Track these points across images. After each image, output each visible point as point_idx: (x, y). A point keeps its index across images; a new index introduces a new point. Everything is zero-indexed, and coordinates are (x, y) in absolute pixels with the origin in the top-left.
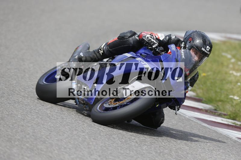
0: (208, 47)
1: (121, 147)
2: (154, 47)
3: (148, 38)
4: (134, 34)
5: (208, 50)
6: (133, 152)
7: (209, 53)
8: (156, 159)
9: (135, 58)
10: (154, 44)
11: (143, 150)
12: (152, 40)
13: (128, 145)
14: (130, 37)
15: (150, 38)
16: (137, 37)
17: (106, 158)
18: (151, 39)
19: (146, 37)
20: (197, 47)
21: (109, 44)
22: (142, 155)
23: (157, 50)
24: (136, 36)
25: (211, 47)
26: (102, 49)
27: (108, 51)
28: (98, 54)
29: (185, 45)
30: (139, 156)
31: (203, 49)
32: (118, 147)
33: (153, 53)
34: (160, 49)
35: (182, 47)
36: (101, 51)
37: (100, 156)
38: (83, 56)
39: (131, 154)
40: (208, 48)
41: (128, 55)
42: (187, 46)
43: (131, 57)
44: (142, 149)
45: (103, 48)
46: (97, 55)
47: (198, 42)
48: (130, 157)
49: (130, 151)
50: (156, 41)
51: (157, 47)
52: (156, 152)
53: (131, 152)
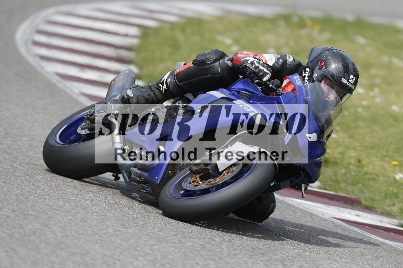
0: (352, 76)
1: (49, 195)
2: (265, 79)
3: (252, 63)
4: (223, 55)
5: (352, 82)
6: (69, 203)
7: (353, 87)
8: (109, 214)
9: (232, 100)
10: (265, 74)
11: (87, 200)
12: (261, 68)
13: (61, 192)
14: (215, 61)
15: (257, 65)
16: (228, 60)
17: (25, 215)
18: (260, 66)
19: (249, 62)
20: (333, 76)
21: (177, 74)
22: (84, 208)
23: (271, 86)
24: (226, 59)
25: (357, 76)
26: (164, 83)
27: (176, 85)
28: (157, 92)
29: (312, 72)
30: (80, 210)
31: (344, 81)
32: (45, 195)
33: (263, 91)
34: (275, 84)
35: (305, 76)
36: (163, 85)
37: (14, 211)
38: (132, 96)
39: (66, 207)
40: (353, 79)
41: (217, 94)
42: (315, 76)
43: (223, 98)
44: (84, 199)
45: (166, 81)
46: (155, 94)
47: (334, 67)
48: (64, 212)
49: (64, 202)
50: (268, 70)
51: (269, 80)
52: (108, 204)
53: (67, 204)
